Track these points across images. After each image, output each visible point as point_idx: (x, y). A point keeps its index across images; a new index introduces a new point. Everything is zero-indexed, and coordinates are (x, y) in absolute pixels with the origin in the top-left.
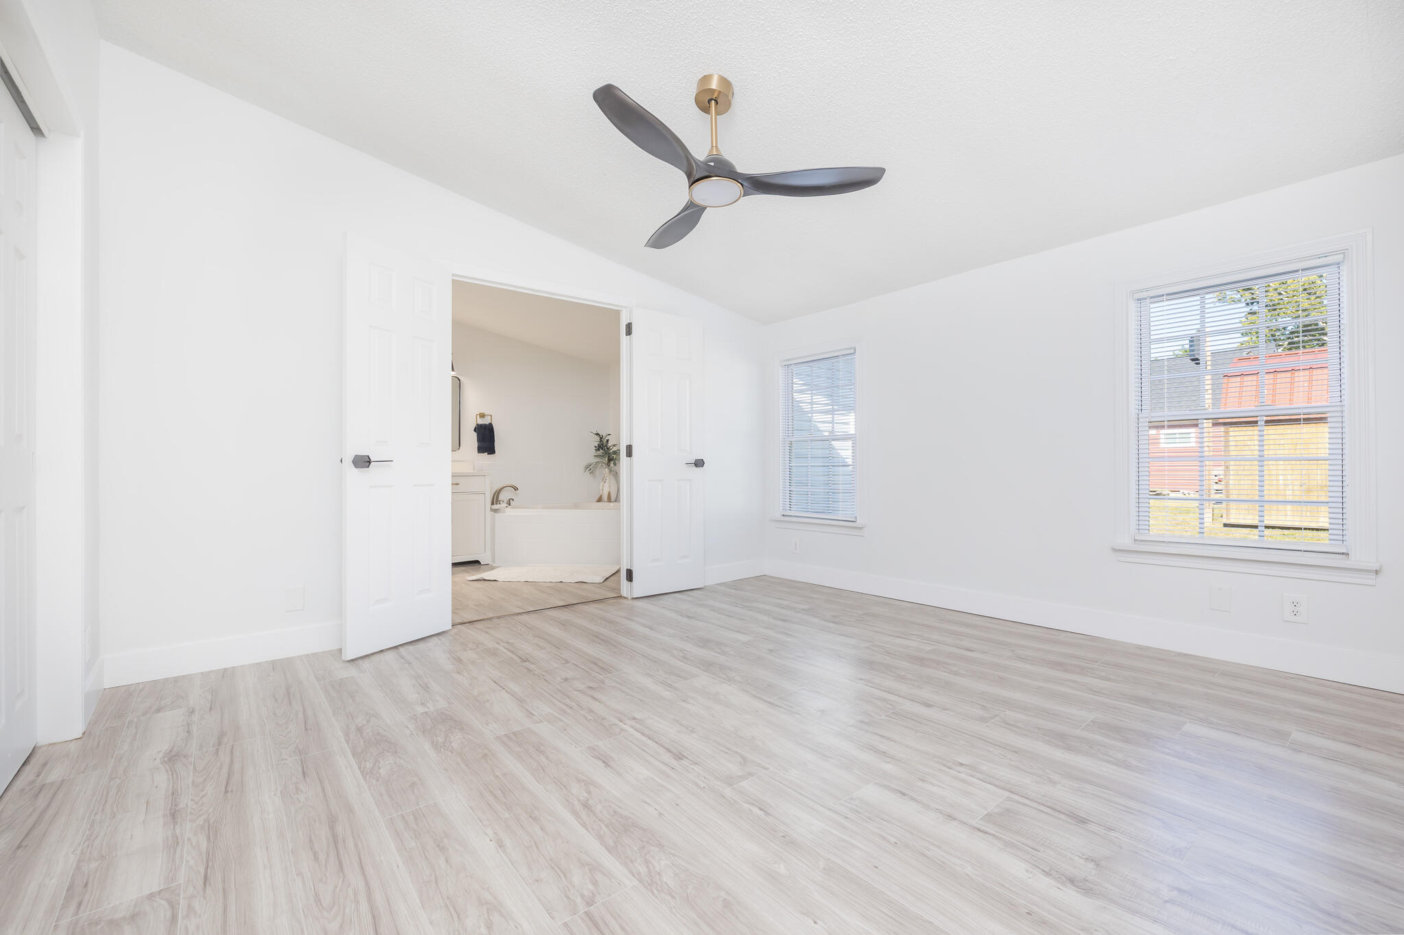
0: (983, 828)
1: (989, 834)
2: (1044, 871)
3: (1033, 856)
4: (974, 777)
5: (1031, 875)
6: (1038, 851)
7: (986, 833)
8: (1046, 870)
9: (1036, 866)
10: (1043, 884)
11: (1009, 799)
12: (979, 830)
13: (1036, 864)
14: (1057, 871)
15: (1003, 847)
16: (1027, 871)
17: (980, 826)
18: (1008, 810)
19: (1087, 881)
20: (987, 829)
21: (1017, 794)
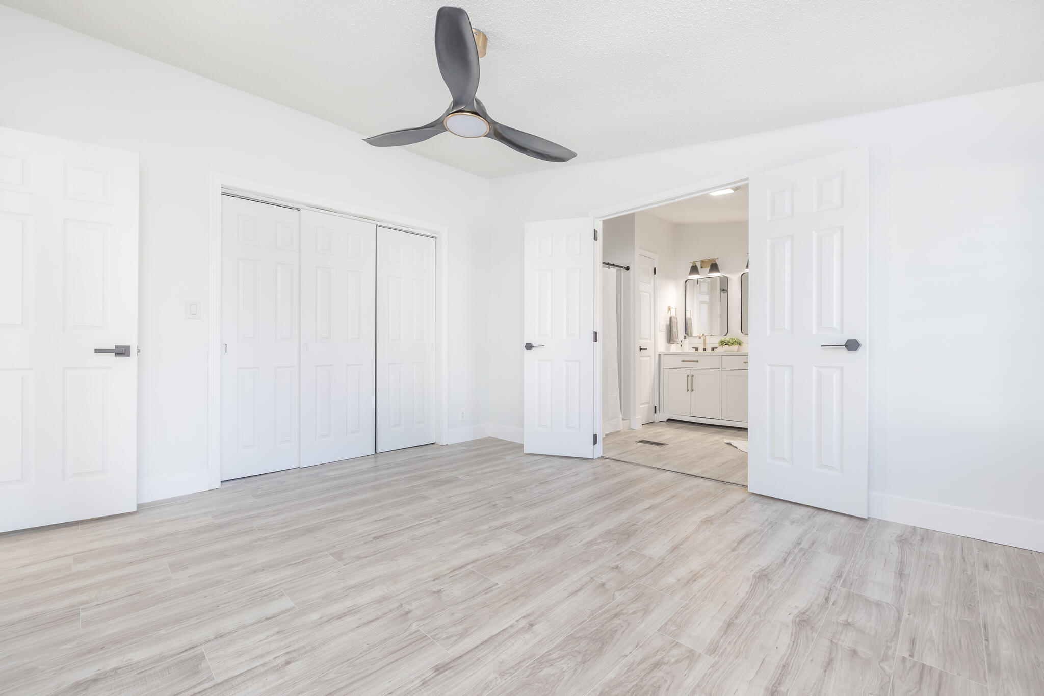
0: (192, 650)
1: (183, 652)
2: (120, 668)
3: (138, 668)
4: (261, 665)
5: (124, 660)
6: (138, 674)
7: (186, 650)
8: (119, 670)
9: (128, 666)
10: (112, 664)
11: (210, 679)
12: (193, 648)
13: (129, 667)
14: (111, 676)
15: (163, 655)
16: (130, 659)
17: (196, 649)
18: (197, 673)
19: (84, 690)
20: (189, 652)
21: (211, 688)
